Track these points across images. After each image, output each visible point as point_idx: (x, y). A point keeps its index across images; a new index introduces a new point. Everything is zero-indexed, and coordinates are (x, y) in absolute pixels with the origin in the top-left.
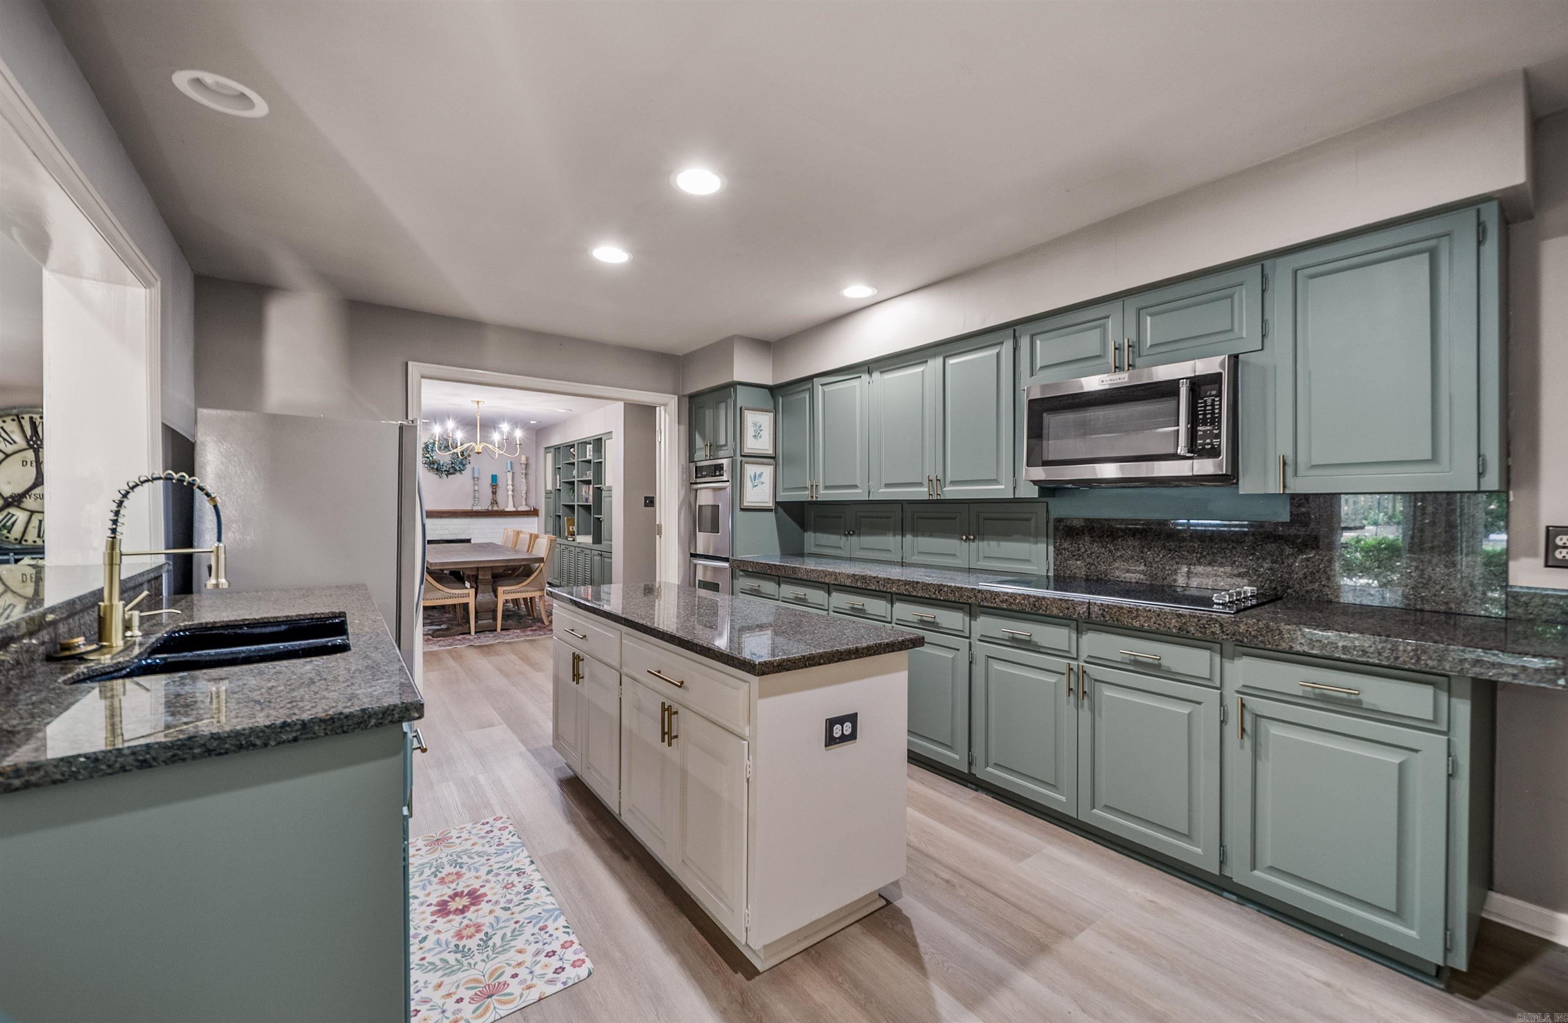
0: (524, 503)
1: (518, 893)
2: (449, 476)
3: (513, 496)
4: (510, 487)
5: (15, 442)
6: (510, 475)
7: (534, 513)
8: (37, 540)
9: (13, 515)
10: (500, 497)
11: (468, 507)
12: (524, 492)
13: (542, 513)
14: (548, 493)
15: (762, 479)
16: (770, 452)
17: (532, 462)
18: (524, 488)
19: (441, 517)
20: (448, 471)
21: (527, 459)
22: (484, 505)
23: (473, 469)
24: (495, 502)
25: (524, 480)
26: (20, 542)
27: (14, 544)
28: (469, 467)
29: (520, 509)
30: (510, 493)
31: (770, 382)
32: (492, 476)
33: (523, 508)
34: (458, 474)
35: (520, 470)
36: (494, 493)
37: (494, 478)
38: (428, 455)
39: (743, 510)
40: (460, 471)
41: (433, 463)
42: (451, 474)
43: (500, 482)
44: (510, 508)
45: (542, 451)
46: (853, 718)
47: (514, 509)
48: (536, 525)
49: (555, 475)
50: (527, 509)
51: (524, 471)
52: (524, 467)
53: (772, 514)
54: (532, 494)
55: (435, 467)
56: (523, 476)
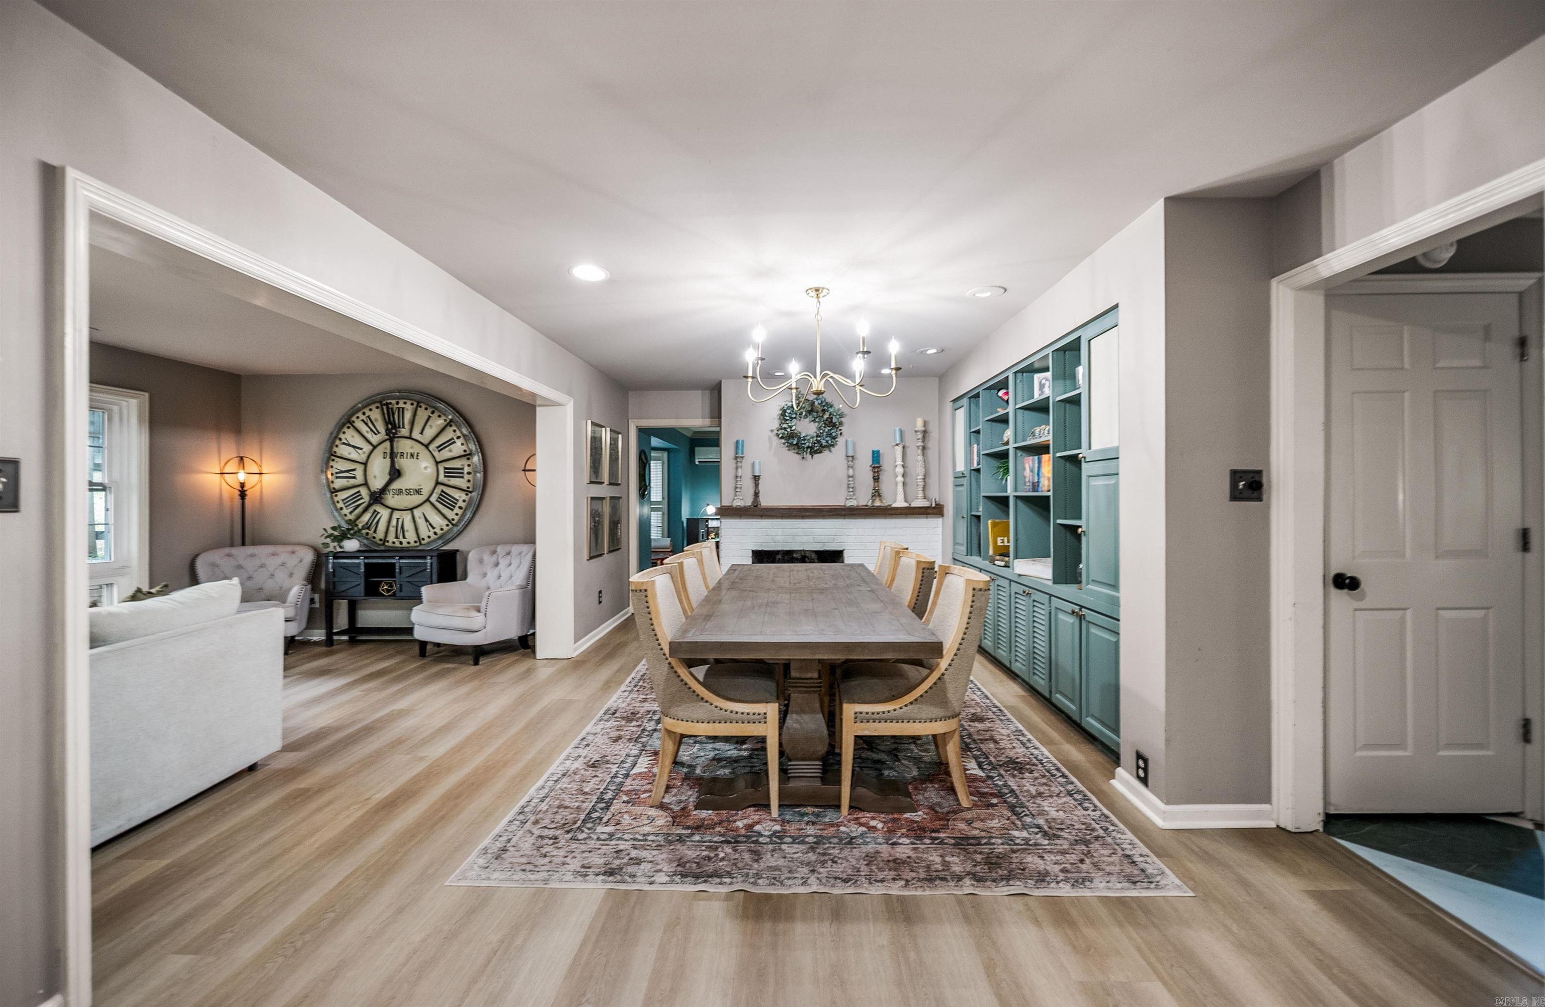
0: (921, 494)
2: (816, 456)
3: (904, 484)
4: (900, 470)
5: (379, 433)
6: (899, 449)
7: (937, 510)
8: (395, 540)
9: (378, 513)
10: (885, 488)
11: (839, 500)
12: (921, 477)
13: (949, 510)
14: (959, 476)
17: (933, 428)
18: (920, 471)
19: (803, 517)
20: (811, 448)
21: (925, 423)
22: (863, 499)
23: (847, 442)
24: (877, 494)
25: (920, 458)
26: (384, 544)
27: (379, 545)
28: (841, 441)
29: (914, 505)
30: (900, 479)
32: (873, 452)
33: (919, 503)
34: (826, 453)
35: (914, 443)
36: (876, 479)
37: (876, 455)
38: (785, 426)
40: (829, 446)
41: (792, 435)
42: (816, 452)
43: (885, 463)
44: (900, 503)
45: (949, 406)
47: (906, 505)
48: (940, 530)
49: (970, 444)
50: (925, 504)
51: (920, 444)
52: (920, 436)
54: (933, 481)
55: (795, 442)
56: (920, 451)
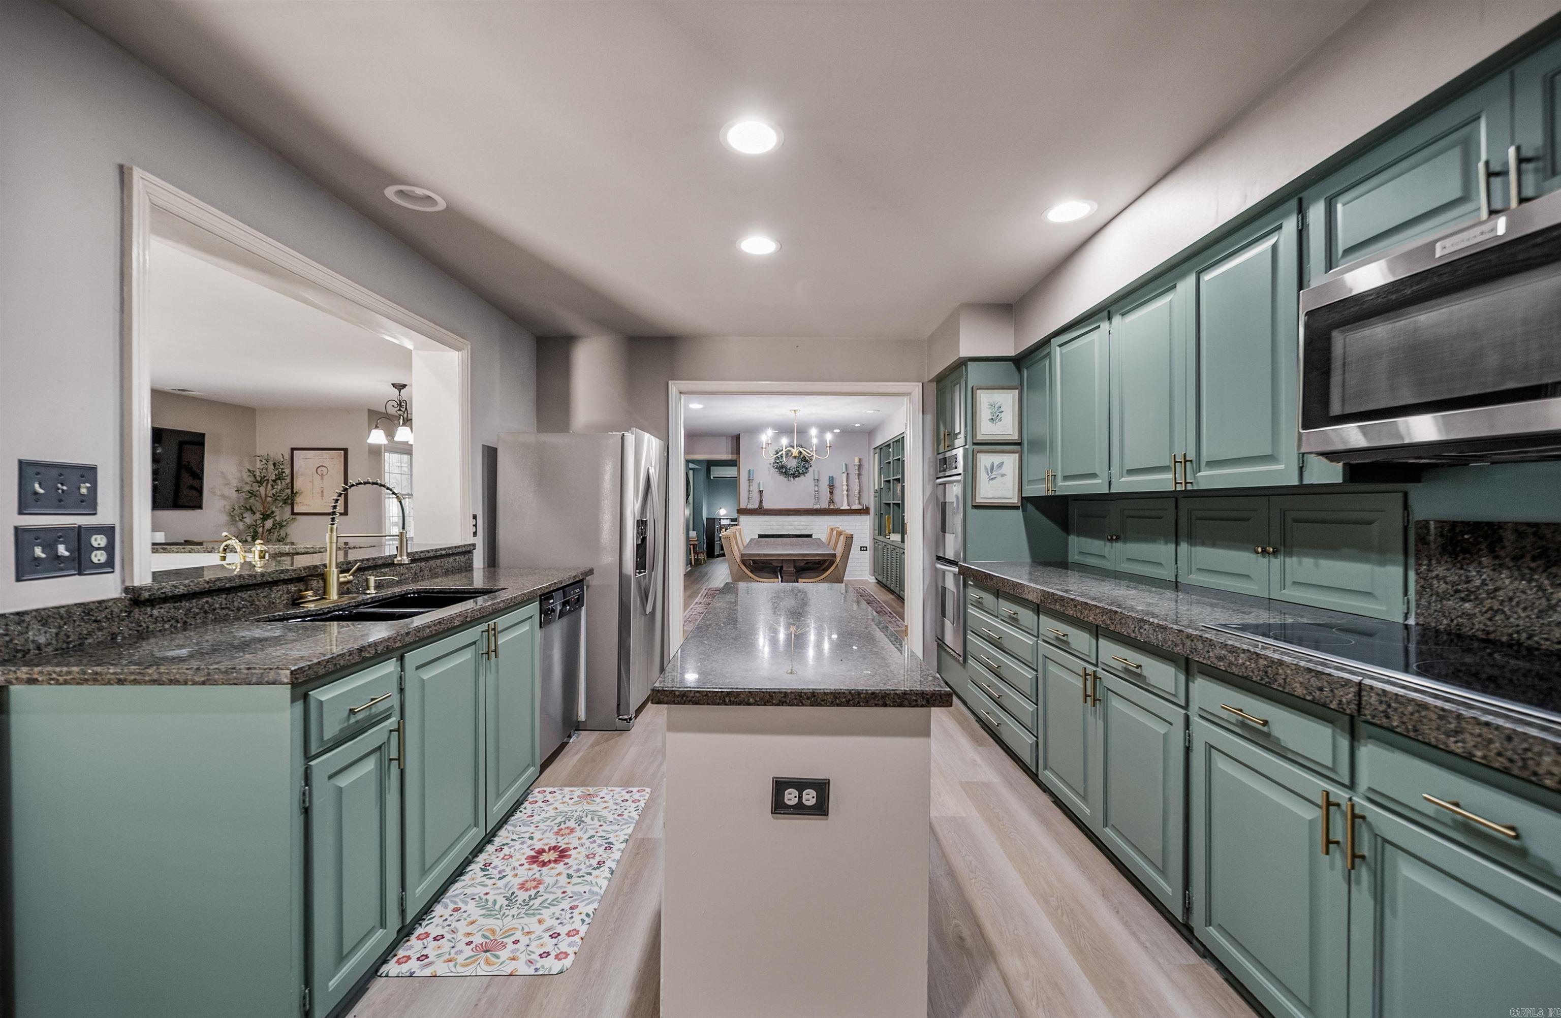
0: (857, 502)
1: (591, 865)
2: (796, 479)
3: (847, 495)
4: (845, 487)
6: (845, 475)
7: (865, 511)
10: (837, 497)
11: (810, 505)
12: (857, 491)
13: (872, 511)
14: (876, 491)
15: (1002, 471)
16: (1015, 437)
17: (865, 463)
18: (857, 488)
19: (789, 515)
20: (794, 474)
21: (860, 460)
22: (824, 505)
23: (814, 471)
24: (832, 501)
25: (857, 480)
28: (811, 471)
29: (853, 508)
30: (845, 492)
31: (1011, 353)
32: (830, 477)
33: (856, 507)
34: (802, 477)
35: (854, 472)
37: (831, 479)
38: (778, 461)
39: (977, 507)
40: (804, 473)
41: (782, 467)
42: (796, 477)
43: (837, 484)
44: (845, 507)
45: (872, 451)
46: (822, 787)
47: (849, 508)
48: (866, 522)
49: (879, 474)
50: (860, 507)
51: (857, 472)
52: (857, 468)
53: (1019, 513)
54: (865, 494)
55: (784, 471)
56: (856, 477)
